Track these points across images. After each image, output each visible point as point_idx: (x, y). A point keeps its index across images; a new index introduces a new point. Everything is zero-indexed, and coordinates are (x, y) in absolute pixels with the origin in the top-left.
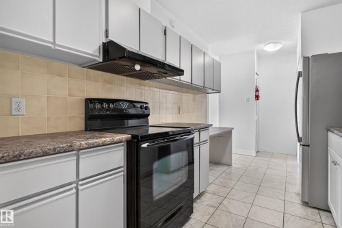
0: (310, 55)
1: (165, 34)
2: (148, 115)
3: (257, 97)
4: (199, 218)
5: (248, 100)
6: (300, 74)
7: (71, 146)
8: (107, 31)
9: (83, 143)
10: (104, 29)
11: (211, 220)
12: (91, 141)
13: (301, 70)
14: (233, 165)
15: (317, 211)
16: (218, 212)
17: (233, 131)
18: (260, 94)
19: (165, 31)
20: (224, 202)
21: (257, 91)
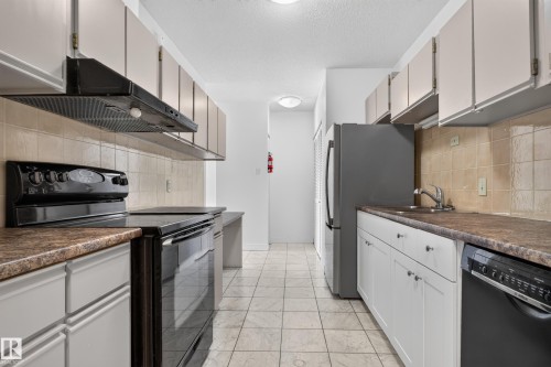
0: (341, 124)
1: (160, 60)
2: (126, 195)
3: (270, 168)
4: (221, 348)
5: (258, 172)
6: (331, 144)
7: (63, 252)
8: (74, 37)
9: (80, 245)
10: (69, 33)
11: (239, 344)
12: (90, 242)
13: (332, 139)
14: (243, 266)
15: (347, 301)
16: (244, 331)
17: (244, 217)
18: (274, 164)
19: (160, 53)
20: (248, 317)
21: (270, 159)
